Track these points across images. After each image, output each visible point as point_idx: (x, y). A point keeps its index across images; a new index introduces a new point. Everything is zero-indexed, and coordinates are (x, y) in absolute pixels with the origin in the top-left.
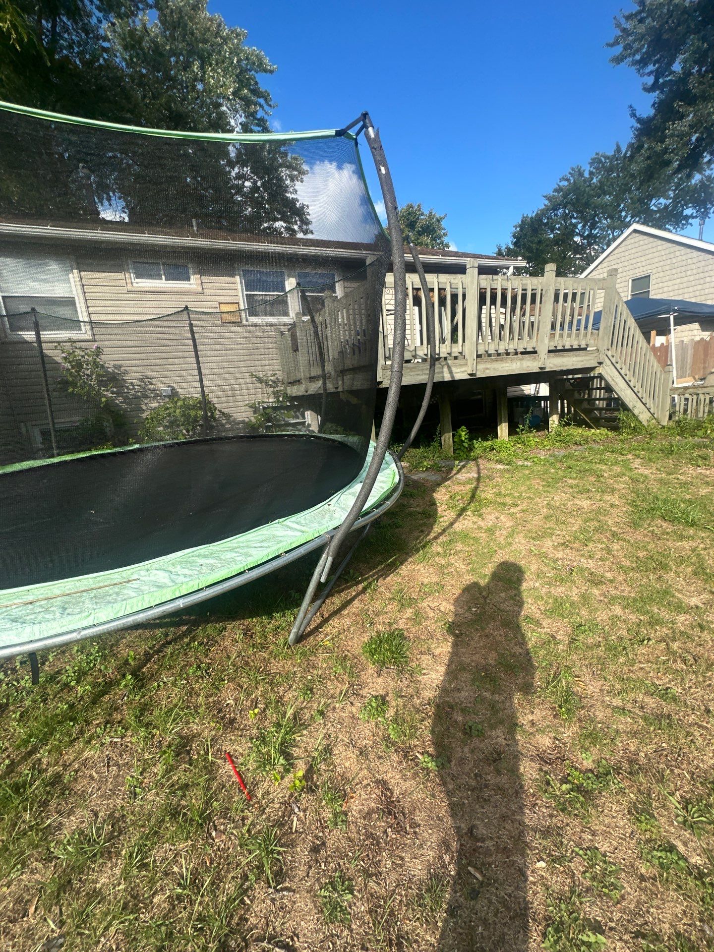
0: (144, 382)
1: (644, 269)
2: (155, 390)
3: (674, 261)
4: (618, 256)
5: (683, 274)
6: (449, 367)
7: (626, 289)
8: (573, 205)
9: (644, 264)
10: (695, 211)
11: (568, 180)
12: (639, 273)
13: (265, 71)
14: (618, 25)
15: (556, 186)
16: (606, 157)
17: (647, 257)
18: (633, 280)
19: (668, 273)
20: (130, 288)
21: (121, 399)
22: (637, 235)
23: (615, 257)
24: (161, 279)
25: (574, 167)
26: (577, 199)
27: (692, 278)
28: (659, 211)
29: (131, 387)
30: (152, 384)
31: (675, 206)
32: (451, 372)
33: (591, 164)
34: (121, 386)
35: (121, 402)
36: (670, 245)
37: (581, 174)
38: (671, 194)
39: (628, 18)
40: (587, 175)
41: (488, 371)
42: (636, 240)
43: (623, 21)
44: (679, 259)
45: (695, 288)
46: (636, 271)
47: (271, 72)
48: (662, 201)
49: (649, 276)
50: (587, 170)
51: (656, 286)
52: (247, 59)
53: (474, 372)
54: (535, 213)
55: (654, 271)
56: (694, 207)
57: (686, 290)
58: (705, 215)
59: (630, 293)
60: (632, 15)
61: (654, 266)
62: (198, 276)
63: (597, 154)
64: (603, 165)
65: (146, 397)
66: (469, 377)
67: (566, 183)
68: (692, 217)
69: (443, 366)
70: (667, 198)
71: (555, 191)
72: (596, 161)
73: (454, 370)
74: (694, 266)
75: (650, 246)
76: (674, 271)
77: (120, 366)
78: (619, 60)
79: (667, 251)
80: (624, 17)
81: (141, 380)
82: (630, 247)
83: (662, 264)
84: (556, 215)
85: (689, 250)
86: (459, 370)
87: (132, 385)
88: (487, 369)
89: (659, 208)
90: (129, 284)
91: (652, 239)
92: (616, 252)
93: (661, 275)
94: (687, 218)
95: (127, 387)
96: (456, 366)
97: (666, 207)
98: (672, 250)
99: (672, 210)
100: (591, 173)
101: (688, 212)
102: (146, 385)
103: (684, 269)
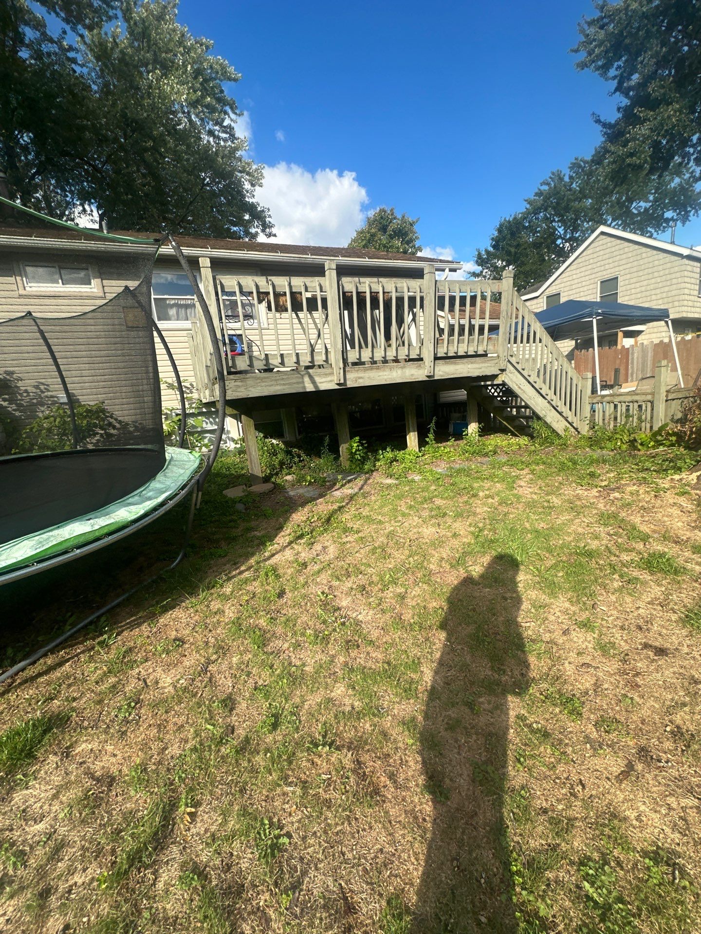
0: (40, 389)
1: (612, 270)
2: (52, 397)
3: (641, 262)
4: (587, 258)
5: (651, 276)
6: (311, 377)
7: (595, 291)
8: (554, 208)
9: (611, 266)
10: (675, 214)
11: (548, 184)
12: (607, 275)
13: (230, 79)
14: (582, 31)
15: (537, 191)
16: (585, 162)
17: (615, 259)
18: (602, 282)
19: (635, 275)
20: (22, 292)
21: (14, 407)
22: (604, 237)
23: (583, 259)
24: (58, 283)
25: (555, 171)
26: (557, 203)
27: (659, 280)
28: (640, 214)
29: (25, 394)
30: (49, 391)
31: (655, 210)
32: (314, 382)
33: (571, 168)
34: (14, 393)
35: (14, 410)
36: (637, 247)
37: (561, 179)
38: (651, 198)
39: (590, 24)
40: (567, 179)
41: (361, 380)
42: (604, 241)
43: (586, 27)
44: (646, 260)
45: (662, 290)
46: (605, 273)
47: (235, 80)
48: (642, 204)
49: (617, 278)
50: (567, 174)
51: (624, 288)
52: (211, 67)
53: (342, 381)
54: (513, 217)
55: (622, 273)
56: (675, 211)
57: (653, 292)
58: (685, 219)
59: (599, 295)
60: (594, 20)
61: (621, 268)
62: (99, 280)
63: (576, 159)
64: (583, 170)
65: (42, 405)
66: (337, 387)
67: (546, 188)
68: (672, 219)
69: (303, 376)
70: (647, 201)
71: (536, 194)
72: (575, 166)
73: (318, 379)
74: (661, 268)
75: (617, 248)
76: (641, 273)
77: (12, 373)
78: (583, 65)
79: (634, 253)
80: (586, 22)
81: (37, 387)
82: (598, 249)
83: (629, 265)
84: (537, 219)
85: (655, 252)
86: (323, 380)
87: (26, 391)
88: (360, 378)
89: (639, 211)
90: (21, 288)
91: (619, 241)
92: (584, 254)
93: (628, 276)
94: (667, 220)
95: (21, 395)
96: (319, 375)
97: (646, 210)
98: (639, 252)
99: (653, 213)
100: (571, 177)
101: (669, 214)
102: (43, 392)
103: (650, 271)
